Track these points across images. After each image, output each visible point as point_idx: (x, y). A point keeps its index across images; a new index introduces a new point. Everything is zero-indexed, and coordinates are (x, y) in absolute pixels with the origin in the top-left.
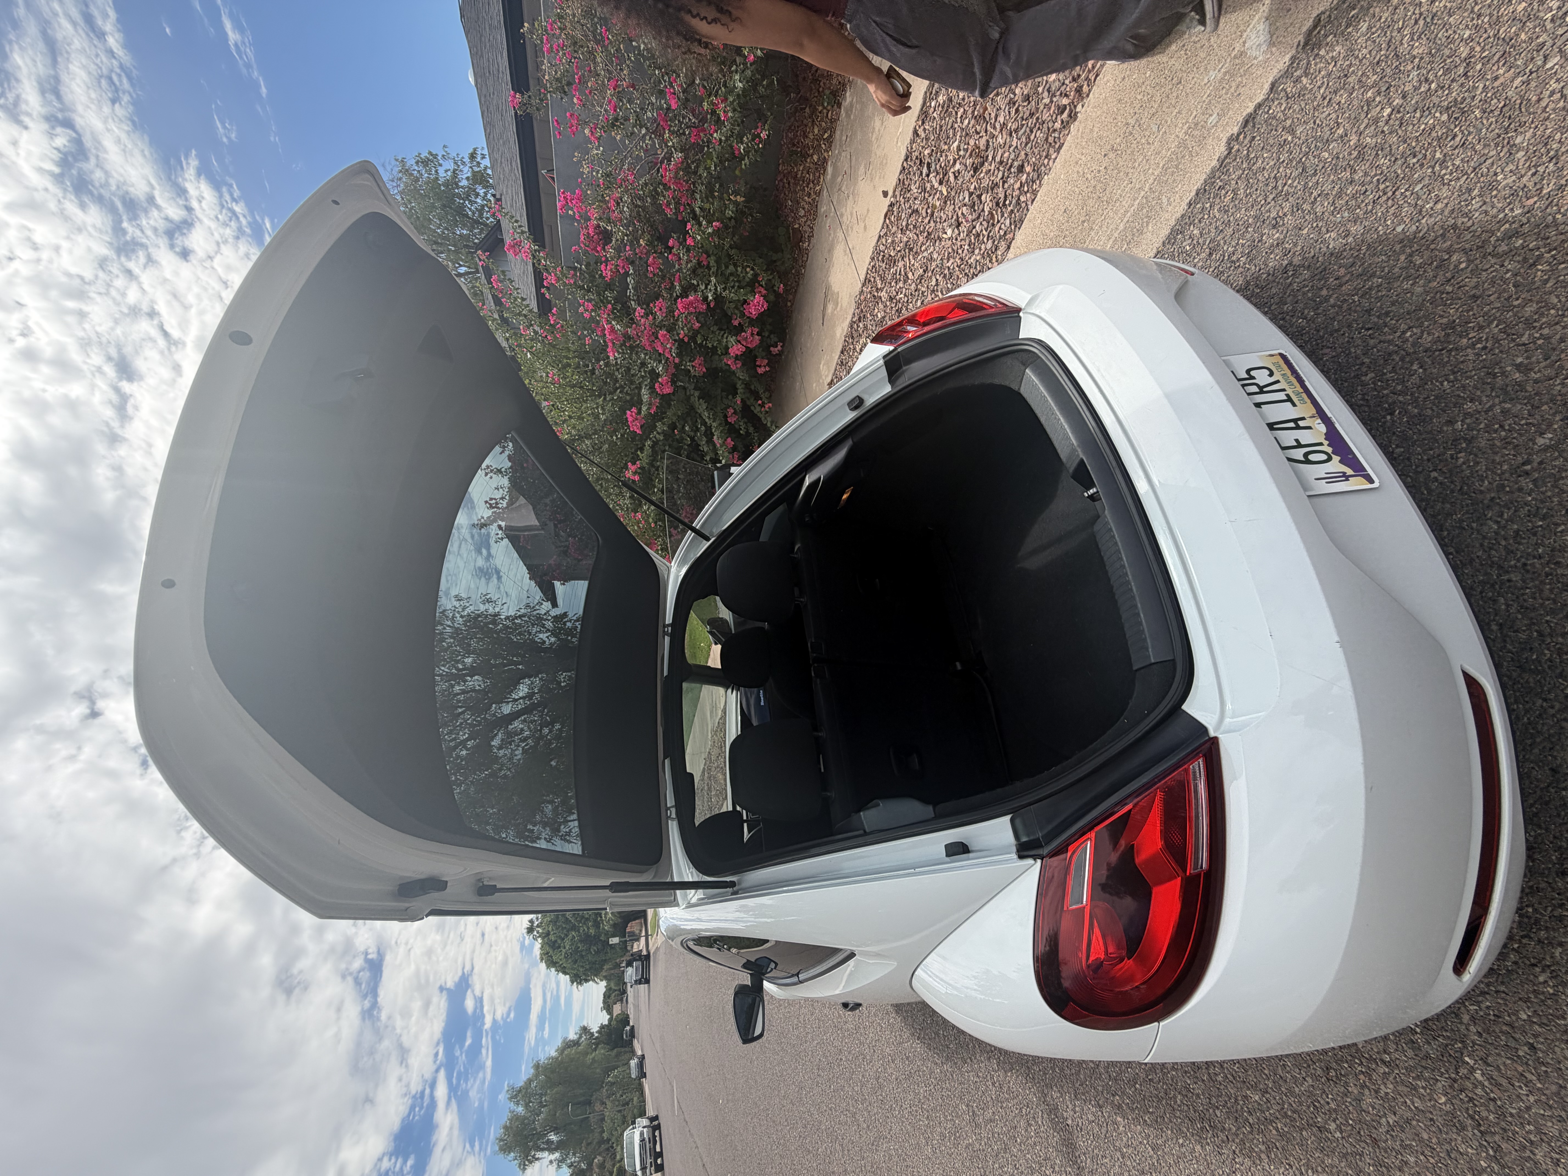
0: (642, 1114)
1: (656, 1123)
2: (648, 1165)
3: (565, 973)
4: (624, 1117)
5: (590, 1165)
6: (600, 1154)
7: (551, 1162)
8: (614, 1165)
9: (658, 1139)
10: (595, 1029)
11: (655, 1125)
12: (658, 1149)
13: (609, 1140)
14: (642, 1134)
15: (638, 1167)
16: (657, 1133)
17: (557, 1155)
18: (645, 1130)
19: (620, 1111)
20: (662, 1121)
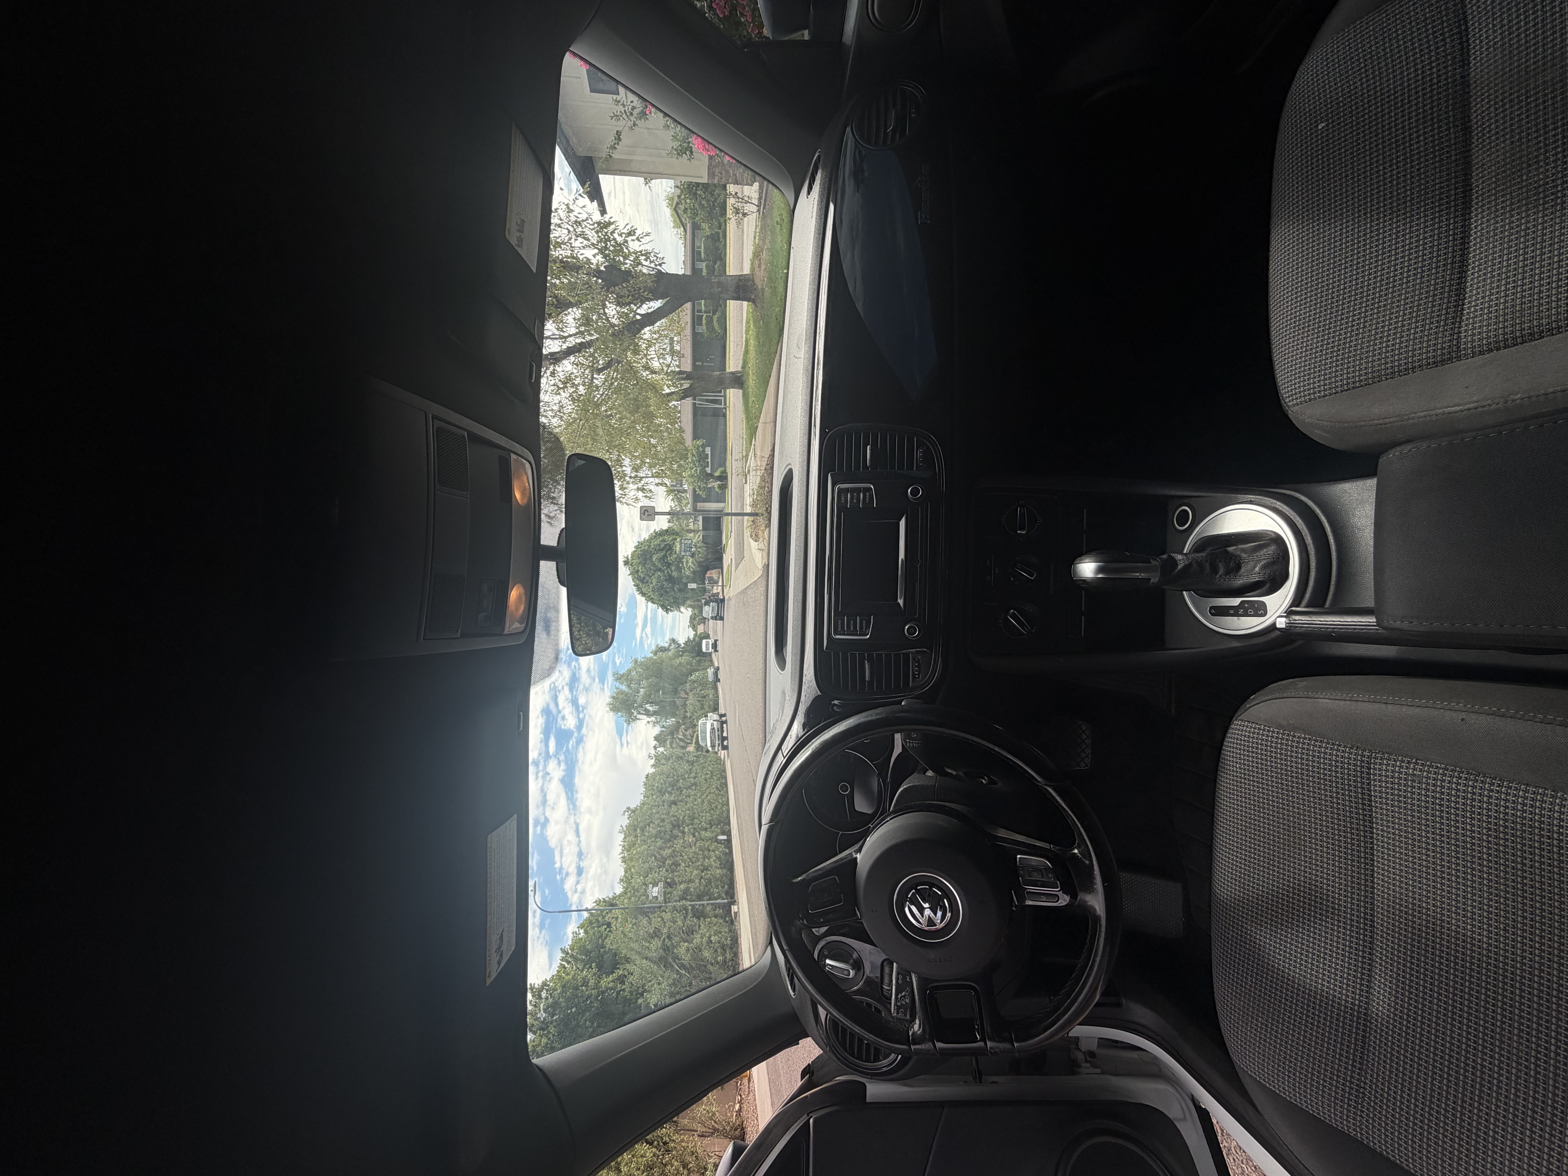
2: (717, 745)
7: (648, 722)
8: (692, 735)
9: (725, 729)
10: (682, 641)
11: (724, 720)
12: (725, 734)
14: (712, 725)
15: (709, 744)
16: (725, 725)
18: (715, 722)
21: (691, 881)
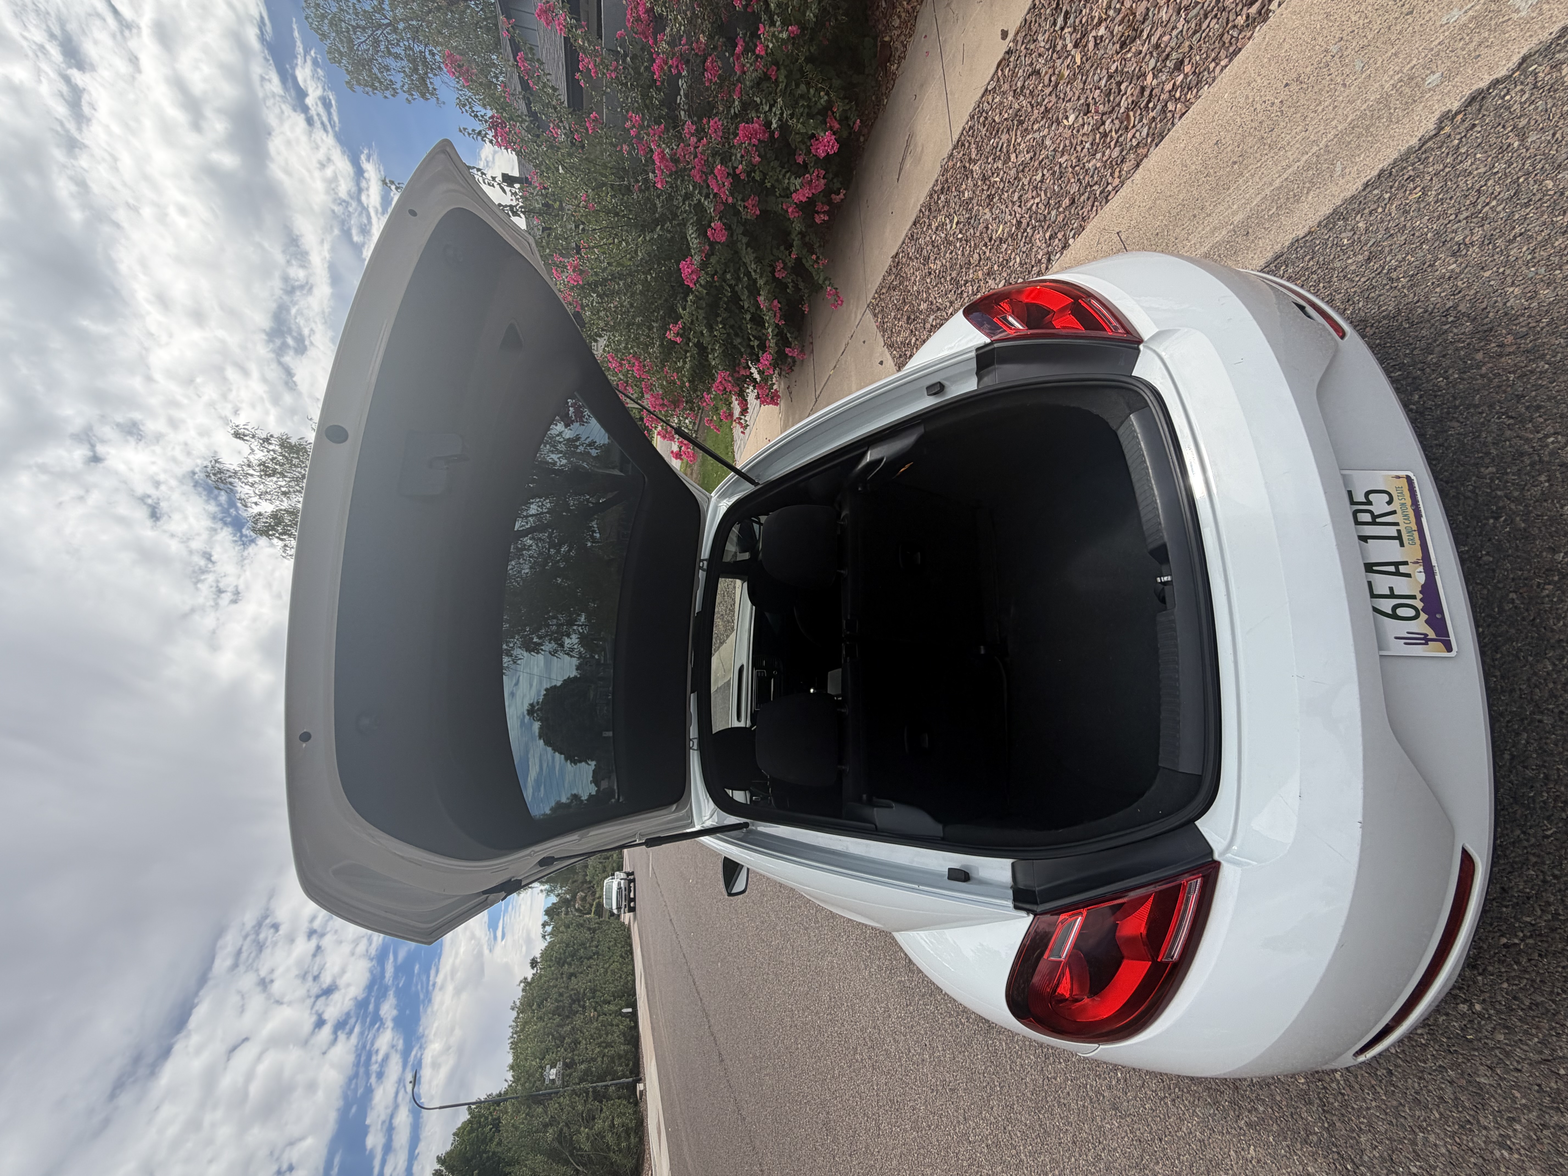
0: (620, 868)
1: (631, 877)
2: (623, 906)
3: (561, 753)
4: (605, 867)
5: (574, 897)
6: (582, 891)
7: (542, 891)
8: (594, 900)
9: (632, 889)
10: (585, 797)
11: (631, 879)
12: (632, 895)
13: (590, 882)
14: (619, 884)
15: (614, 906)
16: (632, 885)
17: (547, 886)
18: (622, 881)
19: (601, 863)
20: (637, 876)
21: (594, 1060)
